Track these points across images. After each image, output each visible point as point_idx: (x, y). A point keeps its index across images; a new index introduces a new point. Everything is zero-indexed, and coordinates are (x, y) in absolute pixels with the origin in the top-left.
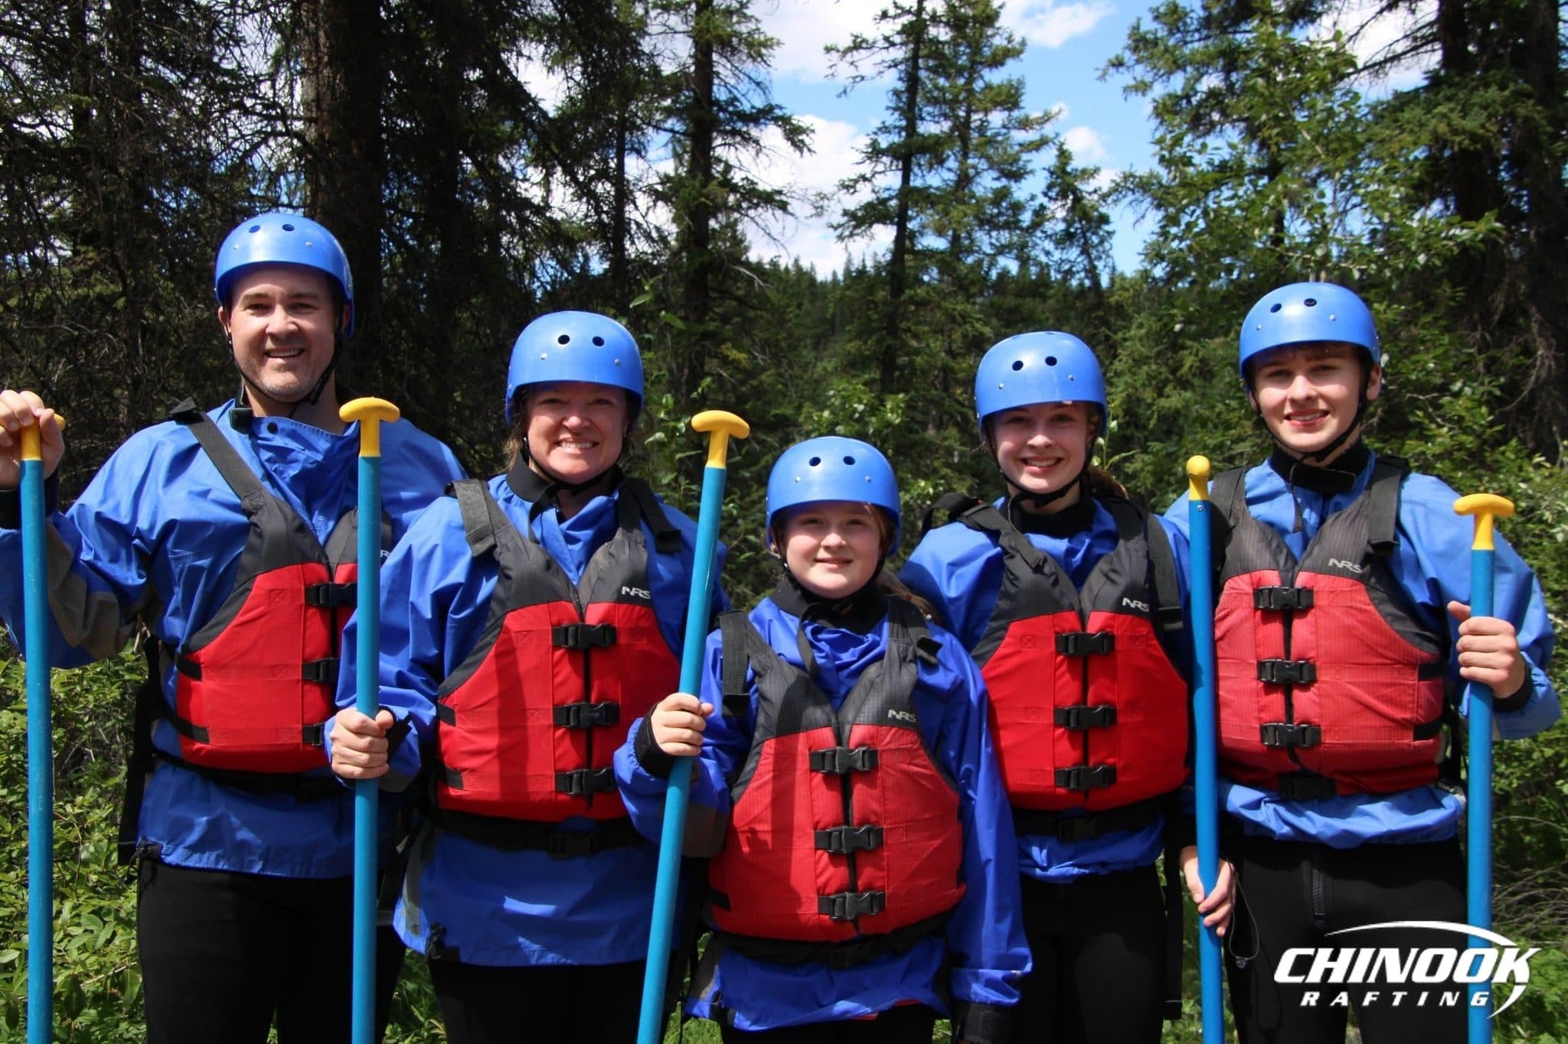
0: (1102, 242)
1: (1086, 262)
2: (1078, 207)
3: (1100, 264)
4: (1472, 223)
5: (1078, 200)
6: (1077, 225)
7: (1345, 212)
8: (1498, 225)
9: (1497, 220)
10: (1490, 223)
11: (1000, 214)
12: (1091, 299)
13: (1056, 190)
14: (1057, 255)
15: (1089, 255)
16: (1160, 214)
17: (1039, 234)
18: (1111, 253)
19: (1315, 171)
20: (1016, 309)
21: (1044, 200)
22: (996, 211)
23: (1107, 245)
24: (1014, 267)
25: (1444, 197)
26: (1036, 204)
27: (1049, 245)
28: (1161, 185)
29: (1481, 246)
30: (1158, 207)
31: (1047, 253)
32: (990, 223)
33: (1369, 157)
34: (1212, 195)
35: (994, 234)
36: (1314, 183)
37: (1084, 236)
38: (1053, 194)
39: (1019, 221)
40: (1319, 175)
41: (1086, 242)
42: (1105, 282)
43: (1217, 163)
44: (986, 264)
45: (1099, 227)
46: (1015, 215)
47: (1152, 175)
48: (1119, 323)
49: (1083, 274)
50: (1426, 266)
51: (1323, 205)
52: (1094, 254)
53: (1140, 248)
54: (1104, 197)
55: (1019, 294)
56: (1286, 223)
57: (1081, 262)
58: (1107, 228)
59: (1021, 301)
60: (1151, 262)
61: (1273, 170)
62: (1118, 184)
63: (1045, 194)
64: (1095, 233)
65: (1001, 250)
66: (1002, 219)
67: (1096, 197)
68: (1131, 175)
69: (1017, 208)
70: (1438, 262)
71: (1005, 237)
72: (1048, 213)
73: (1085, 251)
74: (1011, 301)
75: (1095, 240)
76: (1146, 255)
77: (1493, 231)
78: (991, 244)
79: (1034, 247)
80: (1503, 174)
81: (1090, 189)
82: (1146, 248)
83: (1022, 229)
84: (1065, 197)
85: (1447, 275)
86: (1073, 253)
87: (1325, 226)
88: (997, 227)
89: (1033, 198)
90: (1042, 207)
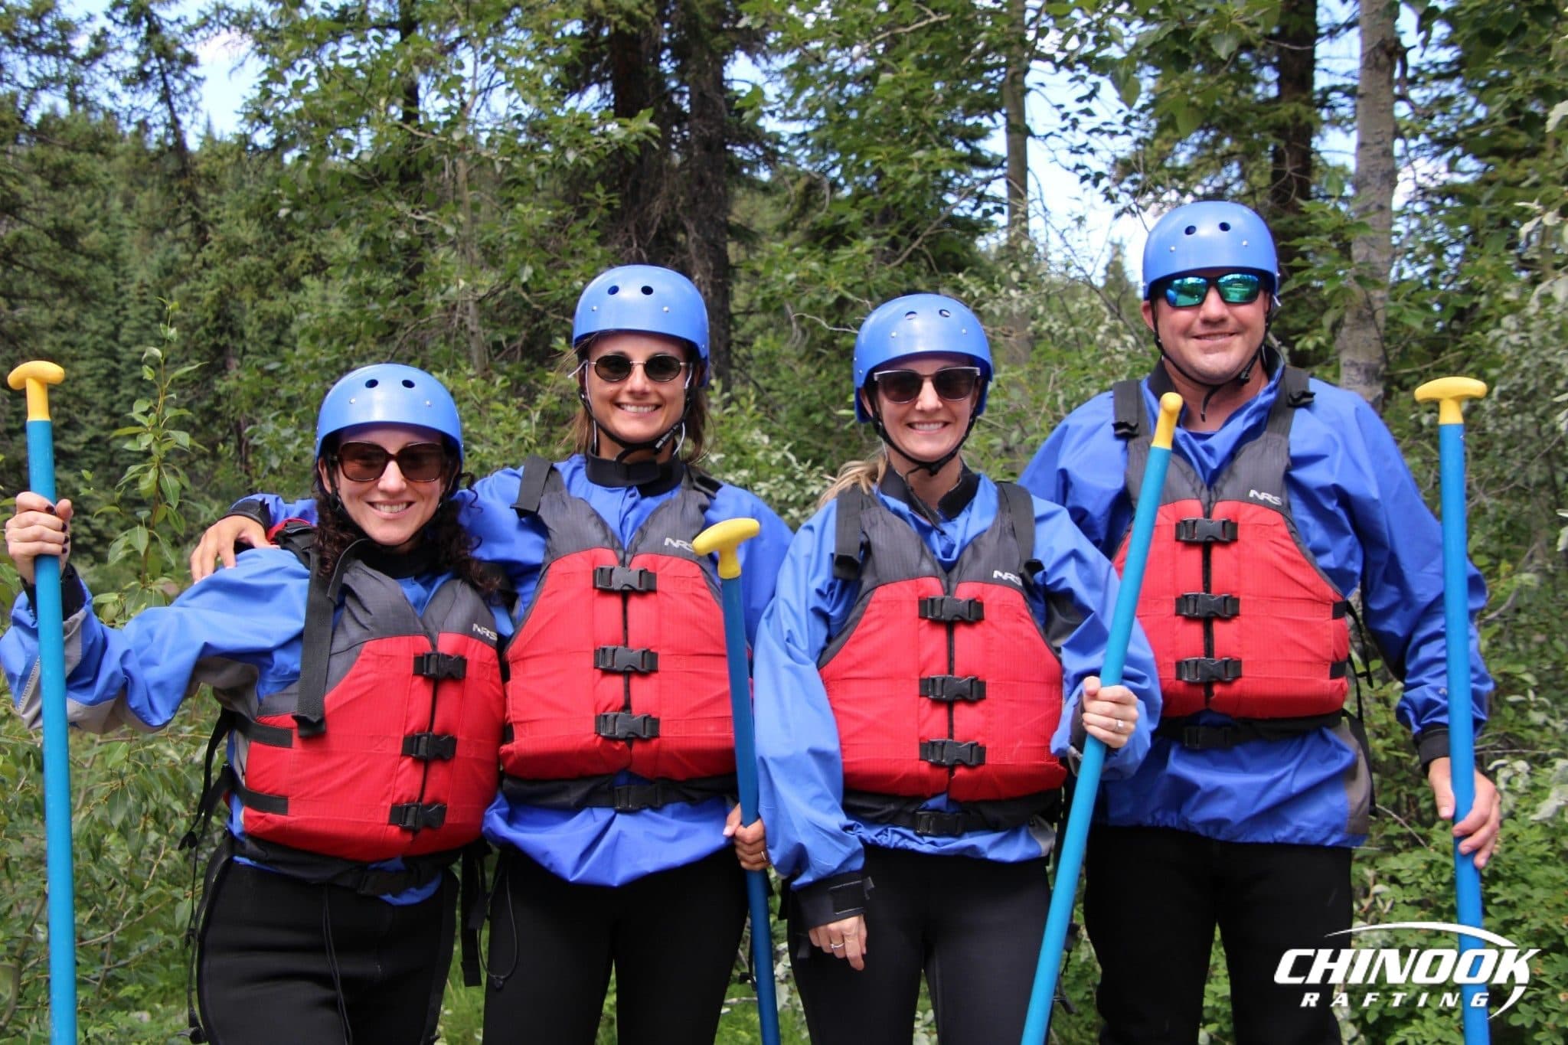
0: (187, 90)
1: (167, 114)
2: (156, 39)
3: (185, 119)
4: (626, 121)
5: (154, 29)
6: (154, 63)
7: (489, 89)
8: (652, 126)
9: (652, 120)
10: (643, 123)
11: (41, 34)
12: (172, 164)
13: (124, 11)
14: (126, 100)
15: (171, 105)
16: (263, 64)
17: (99, 67)
18: (200, 105)
19: (455, 34)
20: (68, 166)
21: (109, 25)
22: (36, 29)
23: (194, 95)
24: (64, 107)
25: (601, 81)
26: (95, 27)
27: (116, 86)
28: (265, 26)
29: (635, 148)
30: (262, 53)
31: (113, 96)
32: (30, 45)
33: (516, 25)
34: (331, 47)
35: (34, 59)
36: (453, 47)
37: (164, 79)
38: (120, 15)
39: (69, 47)
40: (459, 40)
41: (166, 87)
42: (193, 144)
43: (337, 7)
44: (23, 98)
45: (183, 69)
46: (64, 38)
47: (253, 12)
48: (212, 196)
49: (162, 130)
50: (577, 163)
51: (461, 79)
52: (177, 104)
53: (239, 104)
54: (191, 31)
55: (73, 147)
56: (421, 94)
57: (159, 114)
58: (193, 71)
59: (72, 156)
60: (252, 124)
61: (407, 27)
62: (207, 18)
63: (109, 16)
64: (177, 76)
65: (45, 83)
66: (45, 41)
67: (179, 29)
68: (226, 8)
69: (66, 28)
70: (589, 162)
71: (49, 66)
72: (113, 42)
73: (166, 97)
74: (60, 156)
75: (179, 85)
76: (246, 115)
77: (648, 132)
78: (31, 74)
79: (92, 85)
80: (664, 65)
81: (173, 17)
82: (245, 105)
83: (74, 58)
84: (136, 22)
85: (602, 178)
86: (148, 100)
87: (463, 104)
88: (39, 51)
89: (90, 18)
90: (105, 32)
